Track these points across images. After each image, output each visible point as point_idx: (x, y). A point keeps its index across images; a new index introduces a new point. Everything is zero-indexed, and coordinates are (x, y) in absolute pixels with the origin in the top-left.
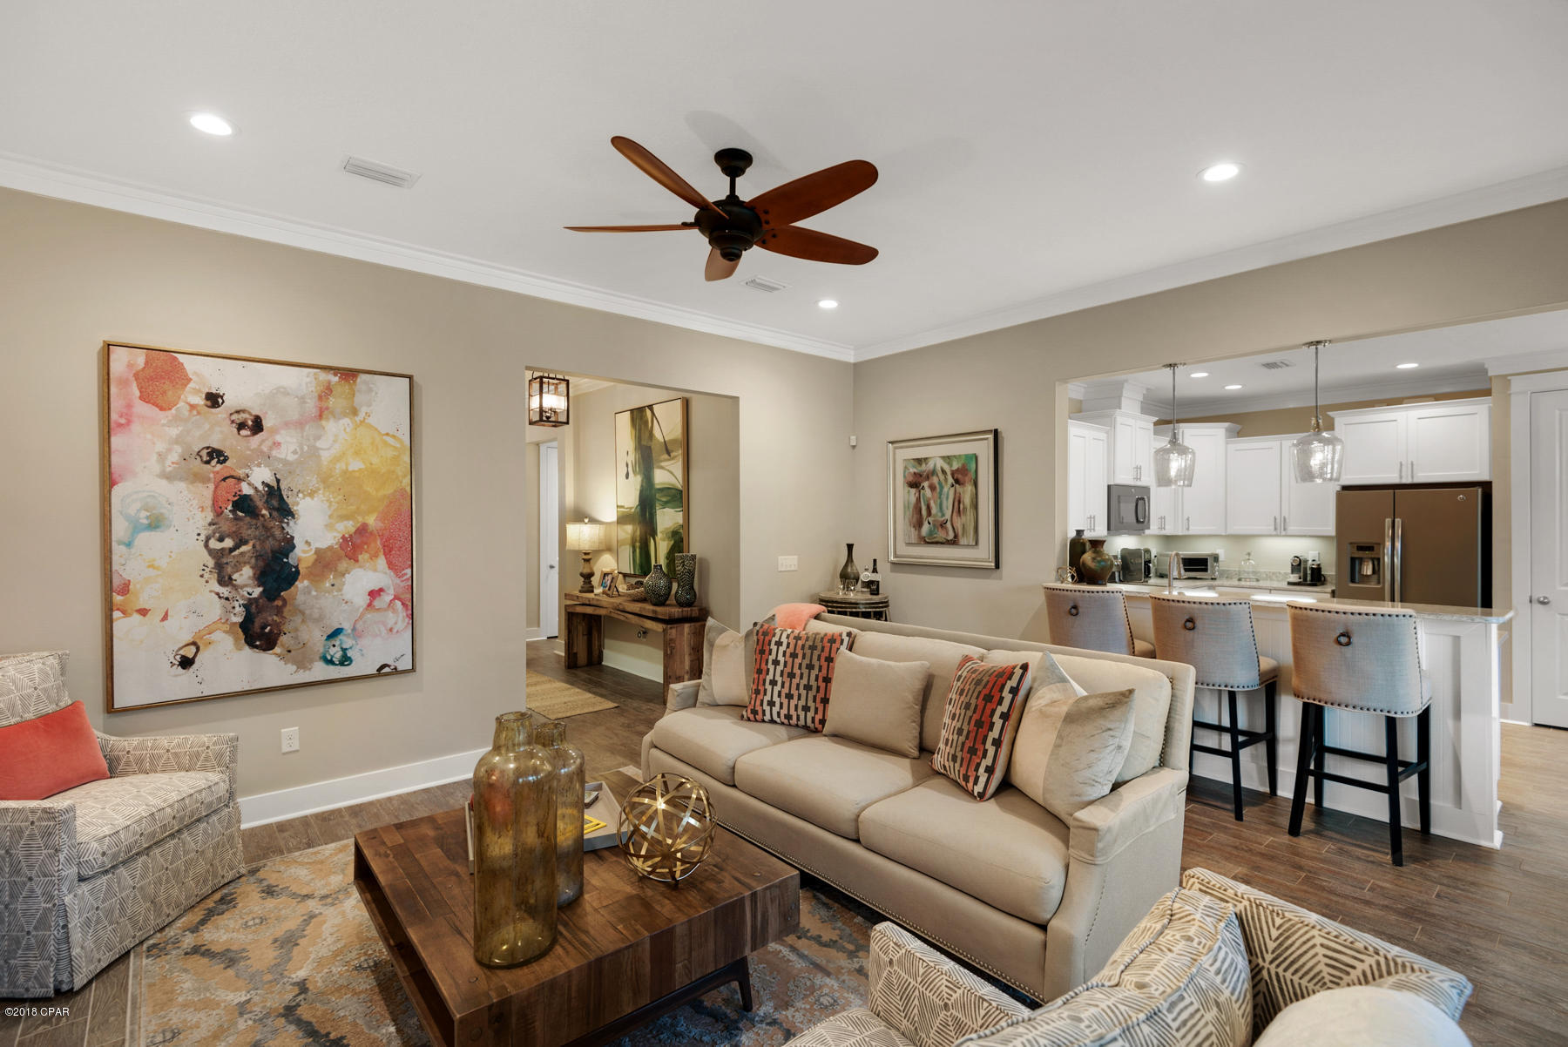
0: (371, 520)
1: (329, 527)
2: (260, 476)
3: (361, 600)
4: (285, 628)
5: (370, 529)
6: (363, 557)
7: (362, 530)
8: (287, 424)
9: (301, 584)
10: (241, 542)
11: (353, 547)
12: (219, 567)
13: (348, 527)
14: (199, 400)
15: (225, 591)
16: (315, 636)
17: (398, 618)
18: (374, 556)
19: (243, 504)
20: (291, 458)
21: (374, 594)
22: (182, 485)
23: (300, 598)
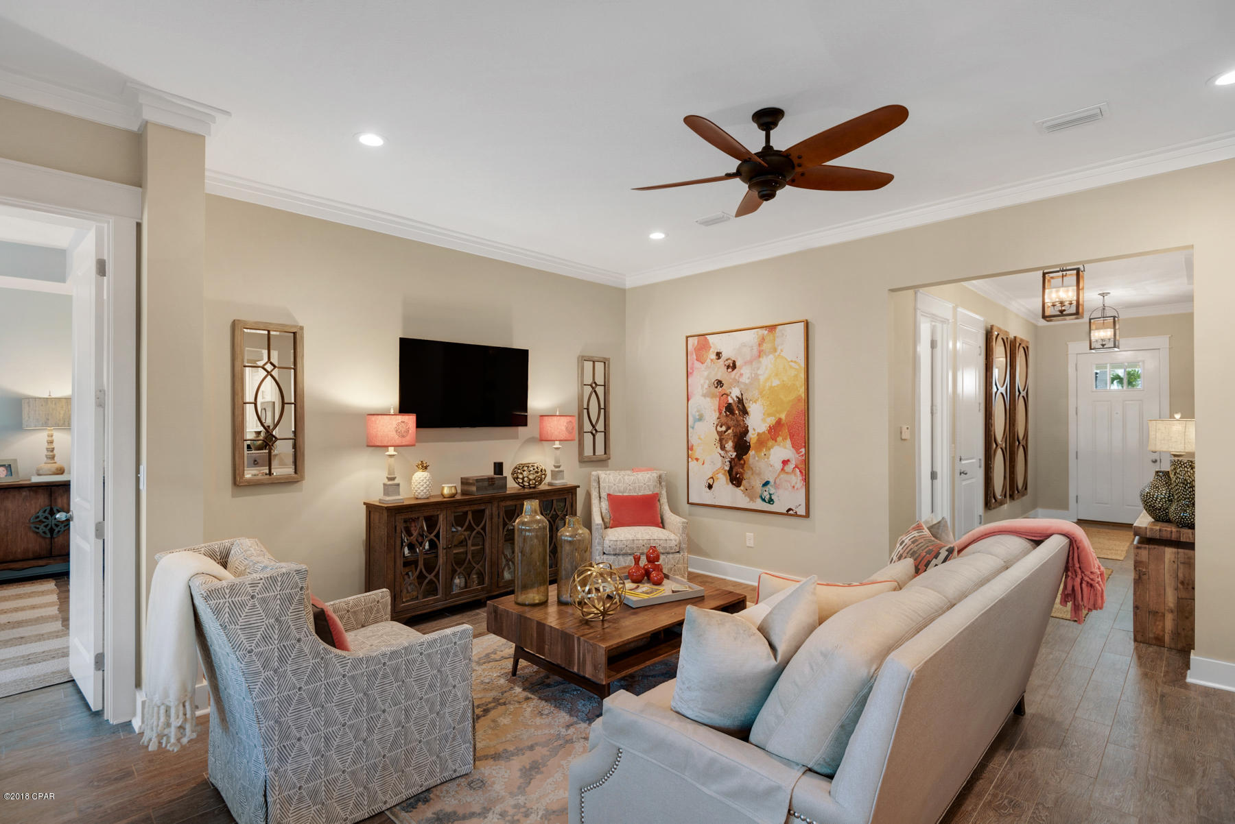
0: (783, 416)
1: (764, 420)
2: (735, 393)
3: (779, 466)
4: (745, 476)
5: (783, 421)
6: (779, 439)
7: (779, 422)
8: (745, 363)
9: (751, 453)
10: (728, 428)
11: (775, 431)
12: (721, 440)
13: (771, 421)
14: (714, 357)
15: (722, 453)
16: (758, 484)
17: (797, 479)
18: (784, 439)
19: (729, 408)
20: (747, 381)
21: (785, 462)
22: (708, 399)
23: (751, 460)
